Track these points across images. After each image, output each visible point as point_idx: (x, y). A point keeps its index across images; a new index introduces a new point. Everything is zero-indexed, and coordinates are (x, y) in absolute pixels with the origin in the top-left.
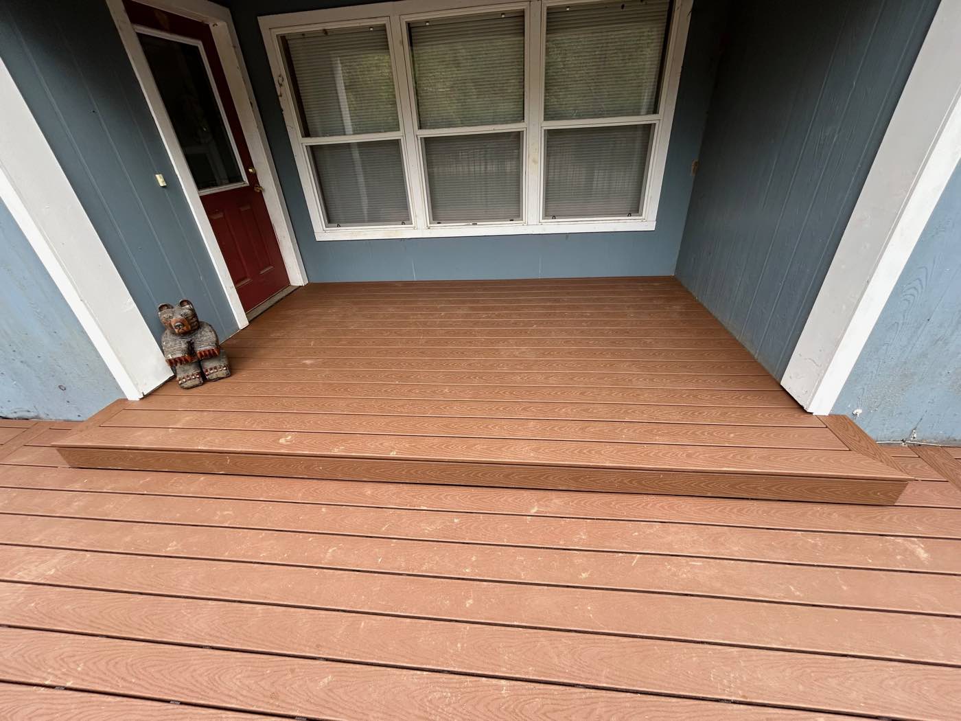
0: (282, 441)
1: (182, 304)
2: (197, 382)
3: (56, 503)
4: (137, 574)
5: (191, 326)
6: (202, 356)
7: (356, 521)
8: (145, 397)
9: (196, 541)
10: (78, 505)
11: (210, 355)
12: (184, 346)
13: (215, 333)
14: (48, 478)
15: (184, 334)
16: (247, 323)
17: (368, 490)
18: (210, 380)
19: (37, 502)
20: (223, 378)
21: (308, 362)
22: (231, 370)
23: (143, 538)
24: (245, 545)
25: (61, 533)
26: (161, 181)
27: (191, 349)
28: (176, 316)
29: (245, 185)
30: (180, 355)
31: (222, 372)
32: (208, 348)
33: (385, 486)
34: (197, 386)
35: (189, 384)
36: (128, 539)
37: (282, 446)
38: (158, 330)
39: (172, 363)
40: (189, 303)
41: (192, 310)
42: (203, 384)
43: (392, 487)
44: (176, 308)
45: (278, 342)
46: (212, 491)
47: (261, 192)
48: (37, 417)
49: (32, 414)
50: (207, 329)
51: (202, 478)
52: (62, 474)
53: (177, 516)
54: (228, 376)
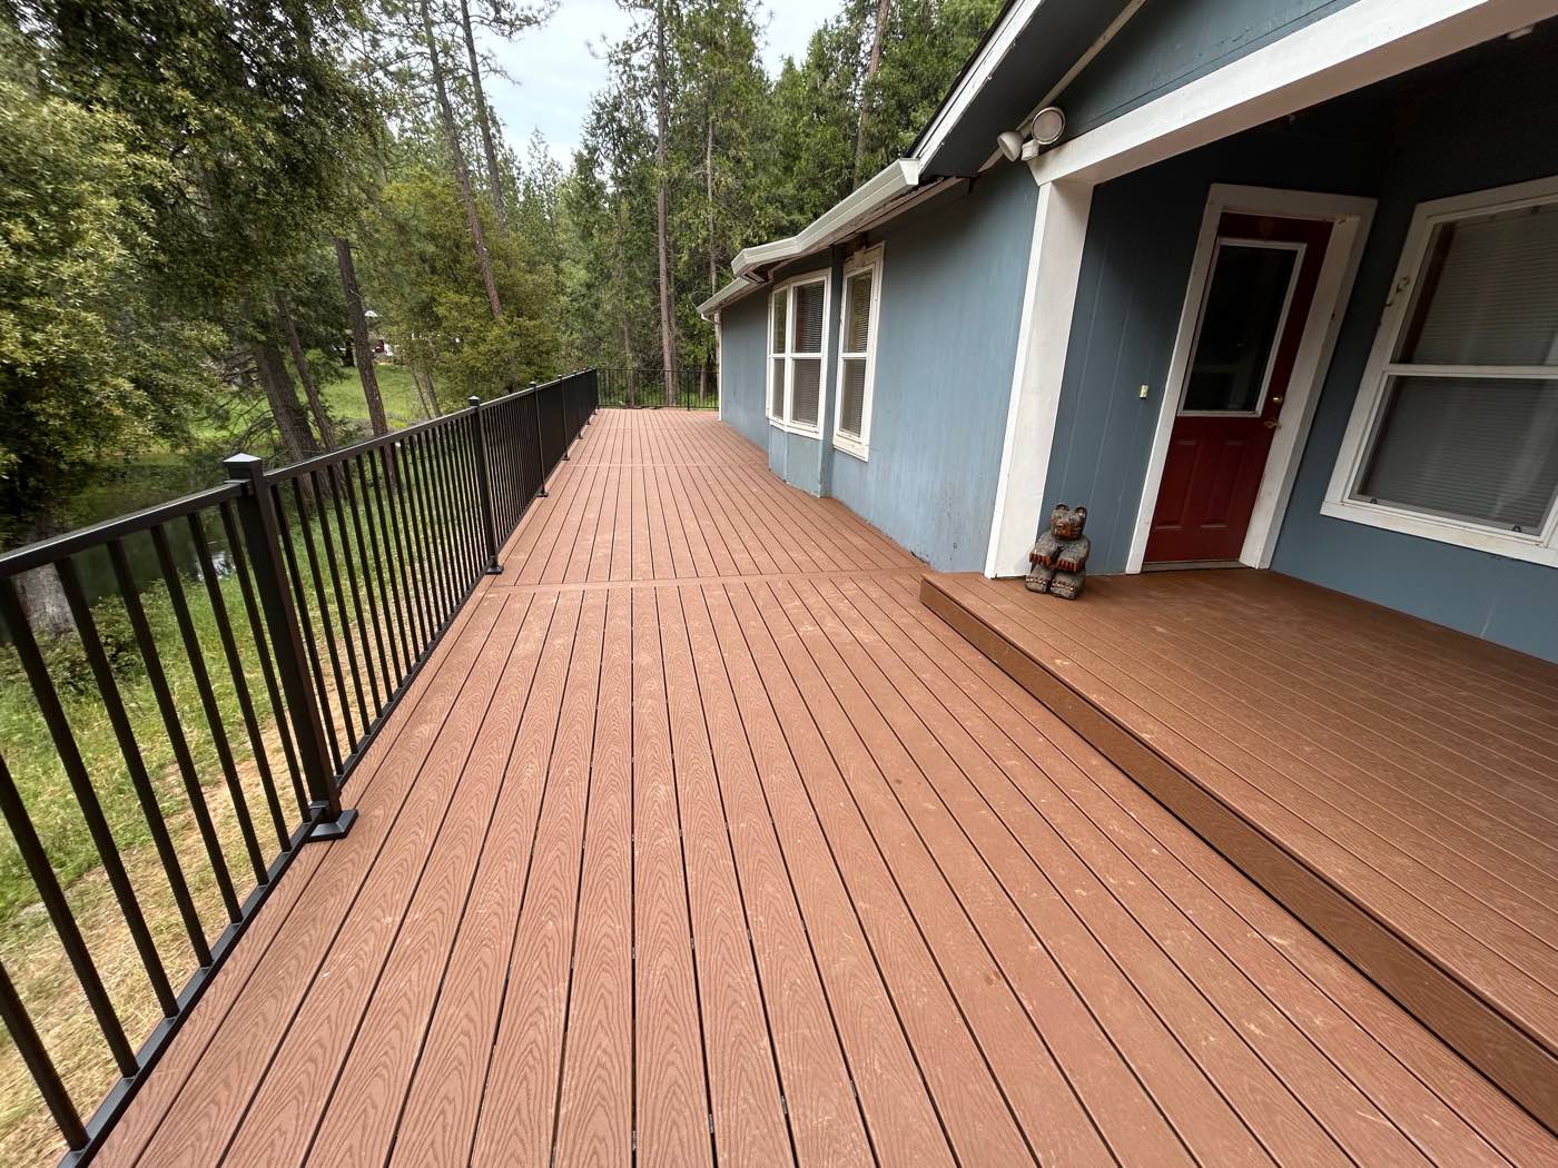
0: (1058, 661)
1: (1078, 510)
2: (1040, 588)
3: (897, 614)
4: (898, 673)
5: (1071, 535)
6: (1060, 565)
7: (1060, 769)
8: (996, 579)
9: (941, 684)
10: (905, 621)
11: (1068, 570)
12: (1053, 549)
13: (1088, 552)
14: (904, 599)
15: (1061, 538)
16: (1138, 570)
17: (1096, 760)
18: (1052, 593)
19: (889, 605)
20: (1063, 598)
21: (1159, 629)
22: (1078, 595)
23: (918, 660)
24: (963, 709)
25: (886, 628)
26: (1143, 391)
27: (1055, 556)
28: (1065, 518)
29: (1254, 416)
30: (1043, 555)
31: (1066, 592)
32: (1070, 560)
33: (1114, 771)
34: (1037, 592)
35: (1033, 586)
36: (909, 654)
37: (1054, 663)
38: (1045, 525)
39: (1034, 559)
40: (1085, 511)
41: (1083, 520)
42: (1044, 593)
43: (1122, 778)
44: (1072, 511)
45: (1152, 601)
46: (977, 667)
47: (1274, 429)
48: (928, 563)
49: (928, 559)
50: (1084, 543)
51: (981, 656)
52: (912, 602)
53: (944, 664)
54: (1070, 599)
